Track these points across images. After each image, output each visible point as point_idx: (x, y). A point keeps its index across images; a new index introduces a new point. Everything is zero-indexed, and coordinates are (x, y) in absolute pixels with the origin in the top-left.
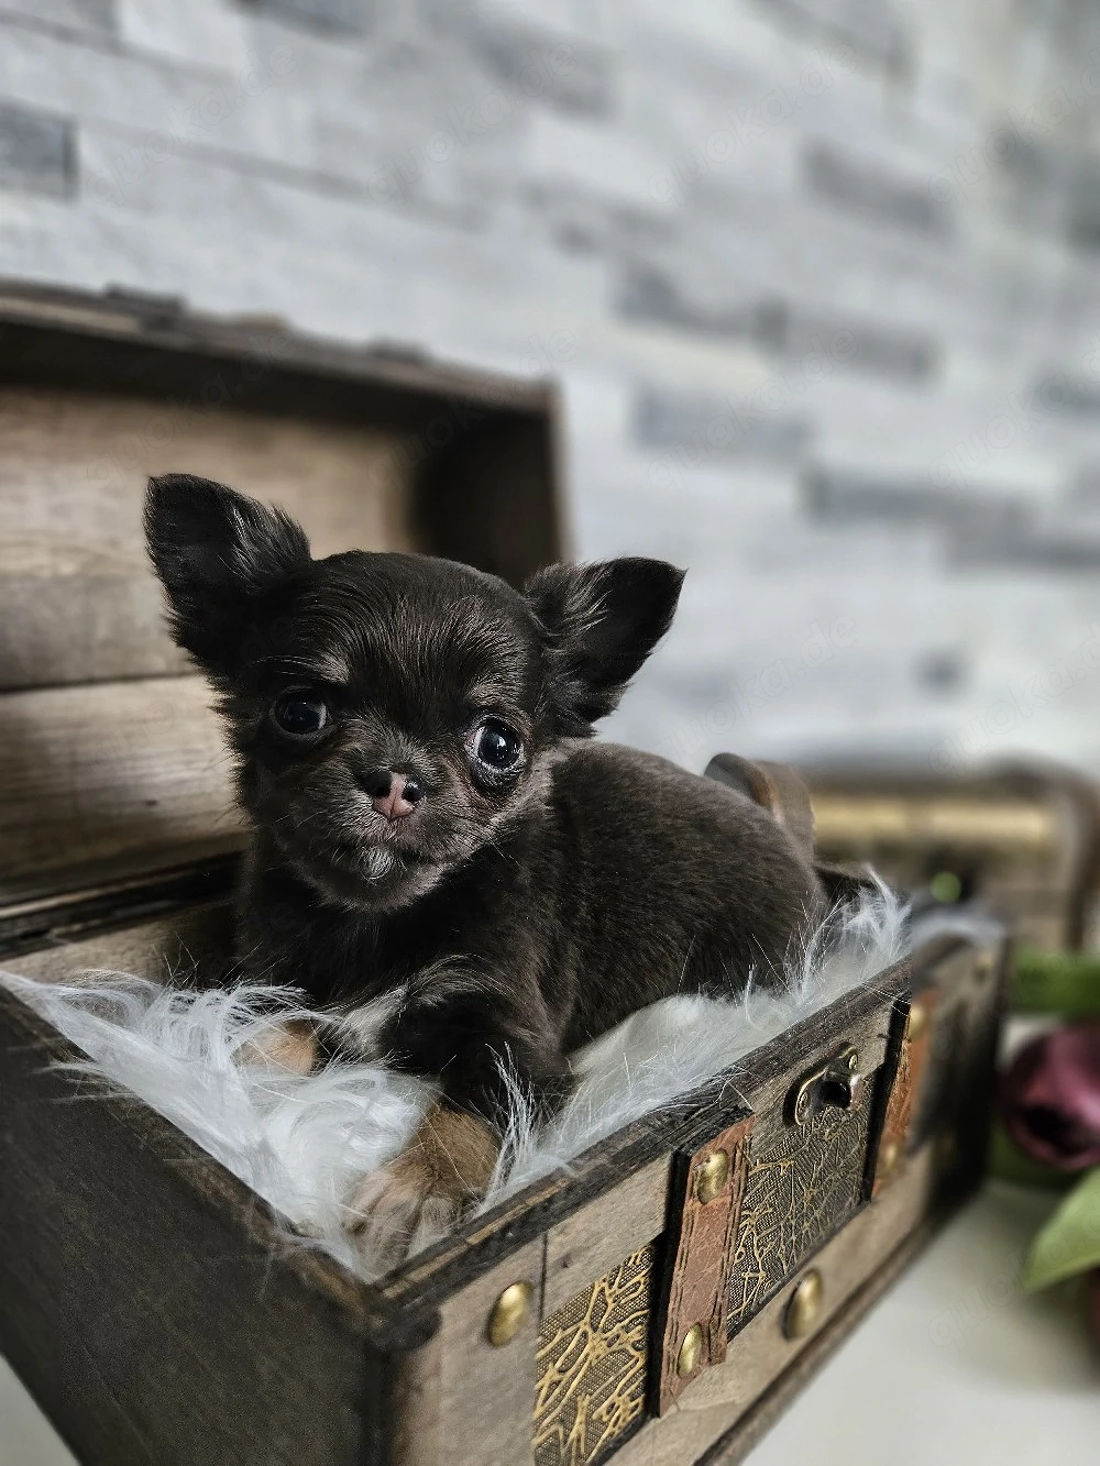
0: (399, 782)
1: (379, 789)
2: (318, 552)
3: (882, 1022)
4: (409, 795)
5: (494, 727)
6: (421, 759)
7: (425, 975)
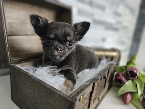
0: (59, 49)
1: (57, 50)
2: (49, 22)
3: (107, 71)
4: (61, 50)
5: (70, 42)
6: (62, 46)
7: (63, 67)
